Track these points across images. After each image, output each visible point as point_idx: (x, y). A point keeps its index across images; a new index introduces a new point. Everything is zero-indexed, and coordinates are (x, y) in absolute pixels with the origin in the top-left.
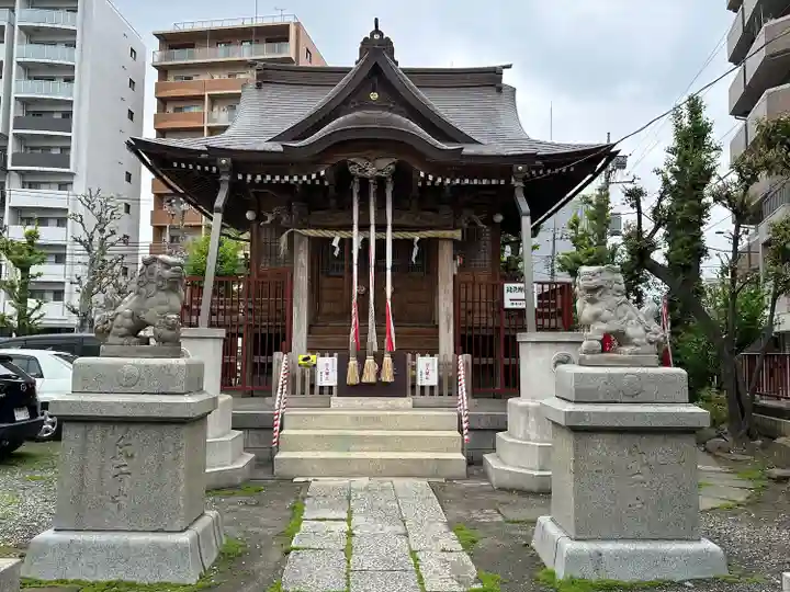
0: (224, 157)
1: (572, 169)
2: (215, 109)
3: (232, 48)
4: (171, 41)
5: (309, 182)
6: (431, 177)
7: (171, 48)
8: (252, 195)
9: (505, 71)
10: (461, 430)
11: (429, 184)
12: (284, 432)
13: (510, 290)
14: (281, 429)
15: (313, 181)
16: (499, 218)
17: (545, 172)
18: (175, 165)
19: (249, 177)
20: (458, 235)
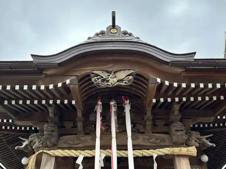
20: (193, 151)
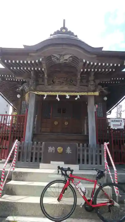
6: (88, 62)
16: (105, 99)
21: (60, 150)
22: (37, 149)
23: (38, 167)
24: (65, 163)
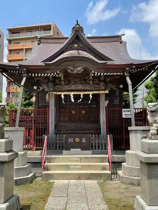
0: (24, 68)
1: (147, 69)
2: (27, 53)
3: (32, 33)
4: (12, 31)
5: (54, 75)
6: (96, 73)
7: (13, 33)
8: (36, 81)
9: (122, 36)
10: (109, 162)
11: (96, 75)
12: (46, 164)
13: (124, 111)
14: (45, 163)
15: (55, 75)
16: (121, 86)
17: (137, 70)
18: (9, 71)
19: (33, 75)
21: (77, 140)
22: (59, 140)
23: (62, 153)
24: (82, 150)
